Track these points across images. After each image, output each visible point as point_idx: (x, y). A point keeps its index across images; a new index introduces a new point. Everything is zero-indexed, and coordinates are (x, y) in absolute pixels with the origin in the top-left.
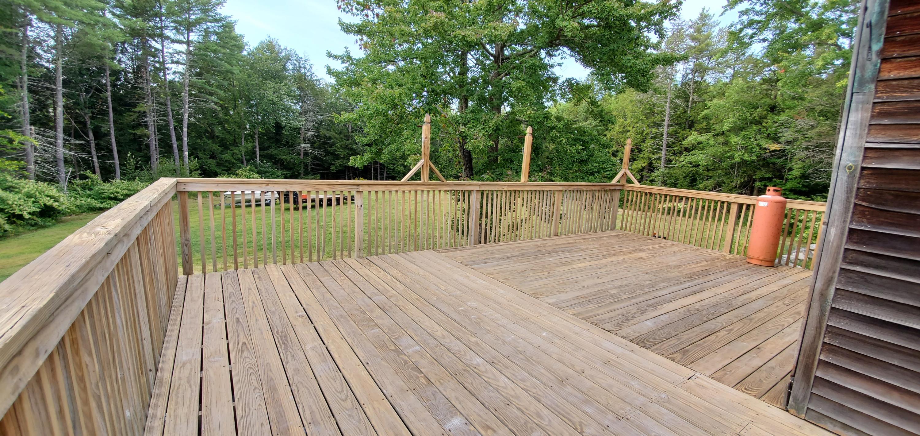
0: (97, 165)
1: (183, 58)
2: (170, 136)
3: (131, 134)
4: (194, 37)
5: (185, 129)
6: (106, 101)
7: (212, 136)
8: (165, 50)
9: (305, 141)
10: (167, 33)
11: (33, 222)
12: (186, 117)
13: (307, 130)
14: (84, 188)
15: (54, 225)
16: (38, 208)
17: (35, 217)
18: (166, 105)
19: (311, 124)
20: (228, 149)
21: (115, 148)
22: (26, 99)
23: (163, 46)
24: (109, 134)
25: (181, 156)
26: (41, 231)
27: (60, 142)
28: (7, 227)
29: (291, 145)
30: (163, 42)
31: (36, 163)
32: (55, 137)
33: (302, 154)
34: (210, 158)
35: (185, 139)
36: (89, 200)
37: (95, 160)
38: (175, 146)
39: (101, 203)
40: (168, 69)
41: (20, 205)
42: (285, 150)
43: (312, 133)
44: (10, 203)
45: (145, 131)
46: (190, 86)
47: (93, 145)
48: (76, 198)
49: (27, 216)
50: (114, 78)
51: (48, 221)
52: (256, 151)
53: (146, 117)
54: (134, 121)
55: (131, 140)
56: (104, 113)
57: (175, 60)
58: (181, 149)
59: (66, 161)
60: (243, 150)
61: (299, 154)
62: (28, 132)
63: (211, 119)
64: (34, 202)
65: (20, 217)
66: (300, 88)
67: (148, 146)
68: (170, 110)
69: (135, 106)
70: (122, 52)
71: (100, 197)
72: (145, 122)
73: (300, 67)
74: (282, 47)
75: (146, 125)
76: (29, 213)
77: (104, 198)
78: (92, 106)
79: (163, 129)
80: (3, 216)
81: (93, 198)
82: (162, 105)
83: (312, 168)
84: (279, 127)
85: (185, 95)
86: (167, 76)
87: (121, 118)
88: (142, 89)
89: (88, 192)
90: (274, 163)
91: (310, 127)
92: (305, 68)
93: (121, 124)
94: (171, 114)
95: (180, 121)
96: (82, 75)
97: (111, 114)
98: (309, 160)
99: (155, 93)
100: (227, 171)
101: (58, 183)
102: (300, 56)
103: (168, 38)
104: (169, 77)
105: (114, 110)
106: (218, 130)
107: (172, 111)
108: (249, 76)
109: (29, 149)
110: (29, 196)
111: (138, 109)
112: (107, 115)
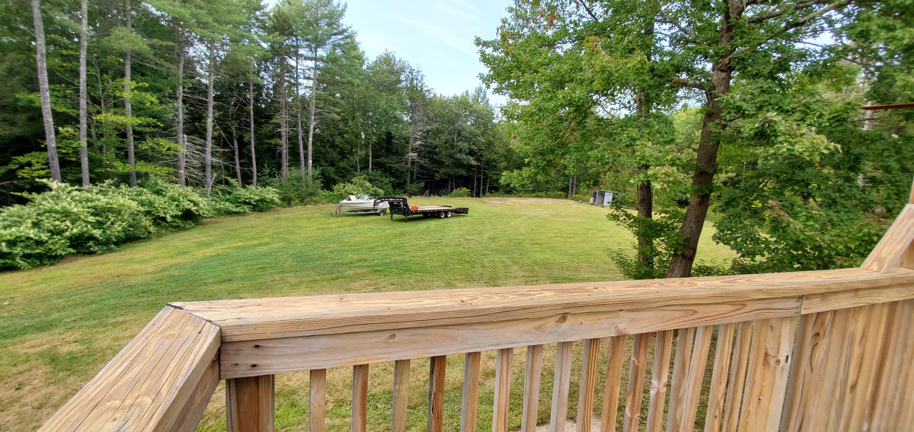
0: (238, 171)
1: (311, 74)
2: (298, 146)
3: (268, 143)
4: (321, 52)
5: (311, 139)
6: (249, 114)
7: (333, 146)
8: (299, 67)
9: (412, 150)
10: (301, 51)
11: (175, 224)
12: (312, 128)
13: (416, 139)
14: (224, 192)
15: (193, 227)
16: (180, 211)
17: (177, 220)
18: (297, 117)
19: (420, 133)
20: (345, 157)
21: (254, 156)
22: (180, 110)
23: (297, 63)
24: (249, 143)
25: (306, 165)
26: (181, 234)
27: (209, 150)
28: (152, 229)
29: (400, 154)
30: (297, 59)
31: (186, 168)
32: (204, 145)
33: (410, 162)
34: (330, 165)
35: (310, 148)
36: (227, 204)
37: (238, 167)
38: (302, 155)
39: (237, 207)
40: (300, 84)
41: (165, 208)
42: (395, 158)
43: (420, 142)
44: (156, 205)
45: (278, 141)
46: (317, 99)
47: (237, 153)
48: (216, 202)
49: (169, 219)
50: (256, 93)
51: (189, 224)
52: (369, 161)
53: (280, 127)
54: (270, 132)
55: (267, 148)
56: (248, 125)
57: (307, 75)
58: (306, 158)
59: (213, 167)
60: (357, 159)
61: (407, 163)
62: (180, 140)
63: (333, 130)
64: (177, 205)
65: (164, 219)
66: (412, 99)
67: (280, 154)
68: (299, 122)
69: (271, 119)
70: (265, 71)
71: (237, 201)
72: (280, 132)
73: (413, 79)
74: (397, 60)
75: (279, 136)
76: (172, 216)
77: (240, 202)
78: (237, 118)
79: (293, 140)
80: (150, 219)
81: (231, 202)
82: (294, 116)
83: (417, 177)
84: (389, 136)
85: (313, 109)
86: (299, 91)
87: (260, 129)
88: (279, 103)
89: (228, 197)
90: (384, 172)
91: (418, 137)
92: (417, 79)
93: (260, 134)
94: (300, 125)
95: (307, 132)
96: (232, 90)
97: (252, 126)
98: (415, 169)
99: (290, 107)
100: (342, 177)
101: (204, 187)
102: (413, 68)
103: (302, 55)
104: (301, 92)
105: (255, 121)
106: (338, 140)
107: (302, 123)
108: (367, 89)
109: (181, 156)
110: (173, 199)
111: (274, 121)
112: (249, 126)
